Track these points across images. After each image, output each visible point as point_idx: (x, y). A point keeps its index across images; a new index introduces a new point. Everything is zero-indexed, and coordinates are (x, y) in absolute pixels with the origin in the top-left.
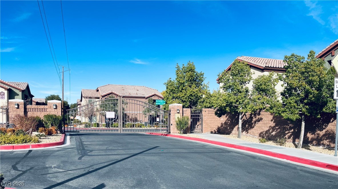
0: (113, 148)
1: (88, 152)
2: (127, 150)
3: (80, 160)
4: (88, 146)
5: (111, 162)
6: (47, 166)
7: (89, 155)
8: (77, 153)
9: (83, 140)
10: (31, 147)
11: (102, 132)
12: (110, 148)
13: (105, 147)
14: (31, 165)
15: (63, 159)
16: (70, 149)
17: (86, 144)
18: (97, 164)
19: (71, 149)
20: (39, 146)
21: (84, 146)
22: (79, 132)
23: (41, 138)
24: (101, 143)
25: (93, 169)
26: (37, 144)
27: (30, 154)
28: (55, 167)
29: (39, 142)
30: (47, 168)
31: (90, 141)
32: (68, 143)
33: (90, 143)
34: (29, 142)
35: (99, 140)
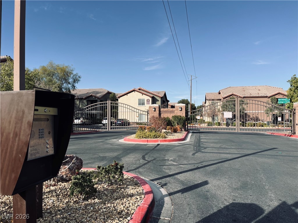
0: (227, 147)
1: (202, 149)
2: (240, 150)
3: (193, 156)
4: (204, 143)
5: (220, 161)
6: (166, 158)
7: (203, 152)
8: (192, 149)
9: (201, 138)
10: (159, 141)
11: (220, 131)
12: (223, 146)
13: (218, 146)
14: (155, 156)
15: (180, 154)
16: (187, 145)
17: (202, 142)
18: (206, 161)
19: (189, 145)
20: (165, 141)
21: (201, 143)
22: (199, 130)
23: (168, 134)
24: (216, 141)
25: (202, 166)
26: (164, 139)
27: (158, 148)
28: (171, 160)
29: (165, 138)
30: (165, 160)
31: (207, 139)
32: (188, 139)
33: (206, 141)
34: (158, 137)
35: (215, 138)
